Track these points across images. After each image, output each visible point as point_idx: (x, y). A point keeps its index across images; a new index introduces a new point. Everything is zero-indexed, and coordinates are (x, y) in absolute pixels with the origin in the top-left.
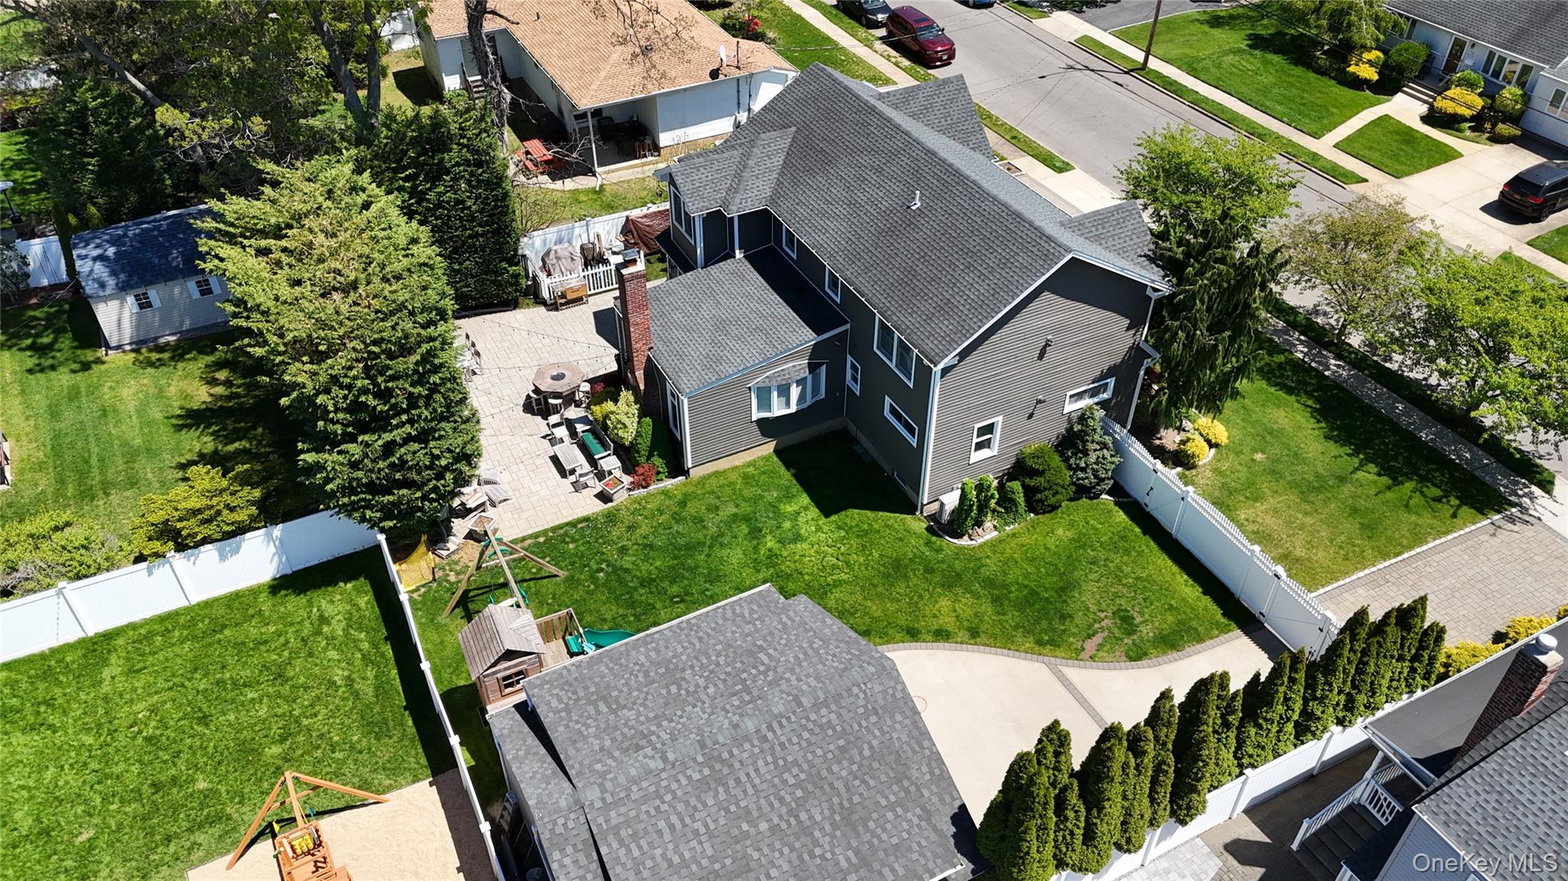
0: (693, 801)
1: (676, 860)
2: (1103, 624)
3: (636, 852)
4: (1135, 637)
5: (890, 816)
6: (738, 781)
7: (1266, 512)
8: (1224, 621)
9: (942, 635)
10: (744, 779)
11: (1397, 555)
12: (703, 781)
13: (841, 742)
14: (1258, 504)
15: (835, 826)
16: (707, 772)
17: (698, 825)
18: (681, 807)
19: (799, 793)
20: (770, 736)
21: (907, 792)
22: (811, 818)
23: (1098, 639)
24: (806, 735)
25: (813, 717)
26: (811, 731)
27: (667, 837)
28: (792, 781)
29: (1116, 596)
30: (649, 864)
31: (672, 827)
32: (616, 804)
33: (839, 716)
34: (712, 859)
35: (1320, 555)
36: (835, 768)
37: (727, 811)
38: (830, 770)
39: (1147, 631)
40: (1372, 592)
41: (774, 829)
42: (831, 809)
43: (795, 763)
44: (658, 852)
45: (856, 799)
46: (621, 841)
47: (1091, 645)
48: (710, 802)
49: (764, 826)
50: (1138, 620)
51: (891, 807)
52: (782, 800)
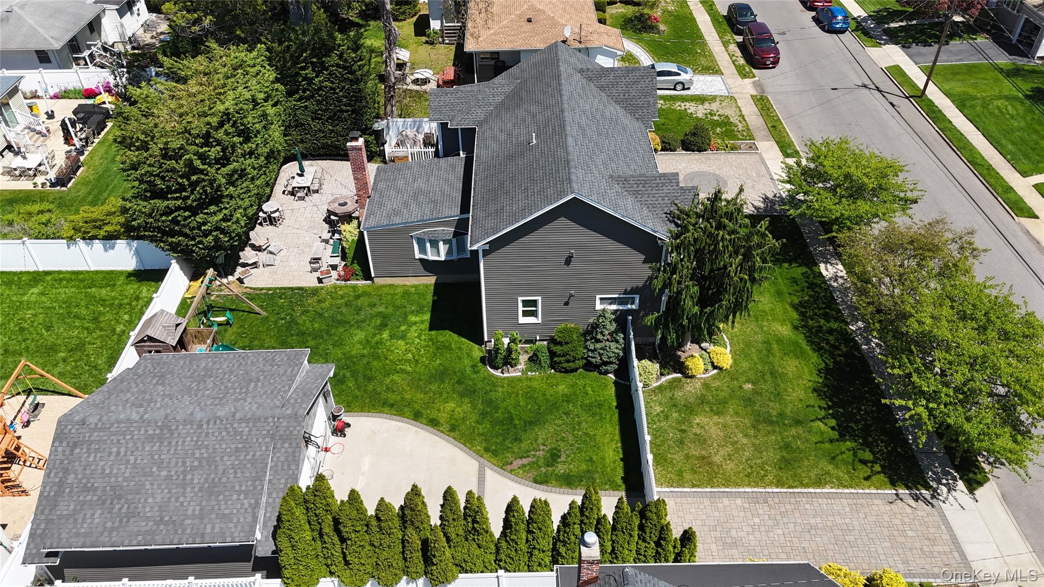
0: (139, 445)
1: (108, 471)
2: (537, 453)
3: (91, 459)
4: (550, 469)
5: (235, 497)
6: (170, 443)
7: (717, 424)
8: (620, 482)
9: (433, 423)
10: (174, 443)
11: (790, 487)
12: (152, 437)
14: (715, 417)
15: (201, 489)
17: (132, 459)
18: (130, 445)
22: (192, 479)
23: (525, 461)
25: (236, 425)
26: (228, 433)
27: (112, 458)
29: (563, 439)
30: (93, 467)
31: (118, 453)
32: (101, 430)
34: (125, 479)
35: (730, 466)
37: (152, 457)
39: (561, 469)
40: (746, 505)
41: (169, 477)
44: (103, 463)
46: (89, 449)
47: (519, 462)
49: (164, 473)
50: (563, 459)
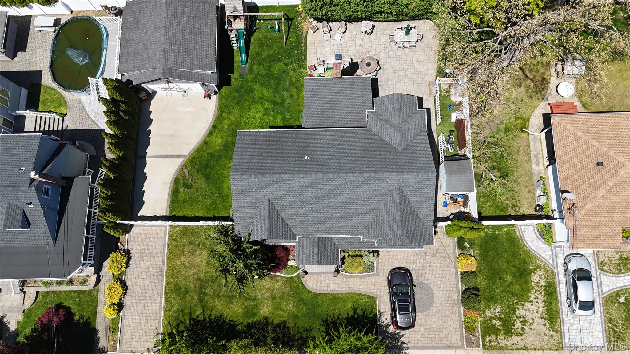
0: (154, 22)
1: (145, 15)
2: (190, 179)
3: (150, 8)
4: (182, 185)
5: (133, 62)
6: (153, 32)
8: (174, 214)
9: (210, 134)
10: (153, 33)
12: (156, 25)
13: (150, 58)
15: (136, 50)
16: (158, 26)
17: (149, 22)
18: (154, 19)
19: (145, 44)
20: (159, 42)
21: (135, 68)
22: (140, 45)
23: (187, 174)
24: (155, 50)
25: (158, 53)
26: (155, 51)
27: (150, 15)
28: (148, 44)
29: (197, 191)
31: (151, 16)
32: (160, 6)
33: (156, 59)
34: (142, 22)
36: (146, 54)
37: (149, 28)
38: (146, 53)
39: (182, 189)
41: (142, 37)
42: (140, 50)
43: (151, 45)
45: (139, 56)
46: (153, 5)
47: (186, 171)
48: (152, 25)
49: (143, 35)
50: (186, 190)
51: (134, 64)
52: (146, 40)
